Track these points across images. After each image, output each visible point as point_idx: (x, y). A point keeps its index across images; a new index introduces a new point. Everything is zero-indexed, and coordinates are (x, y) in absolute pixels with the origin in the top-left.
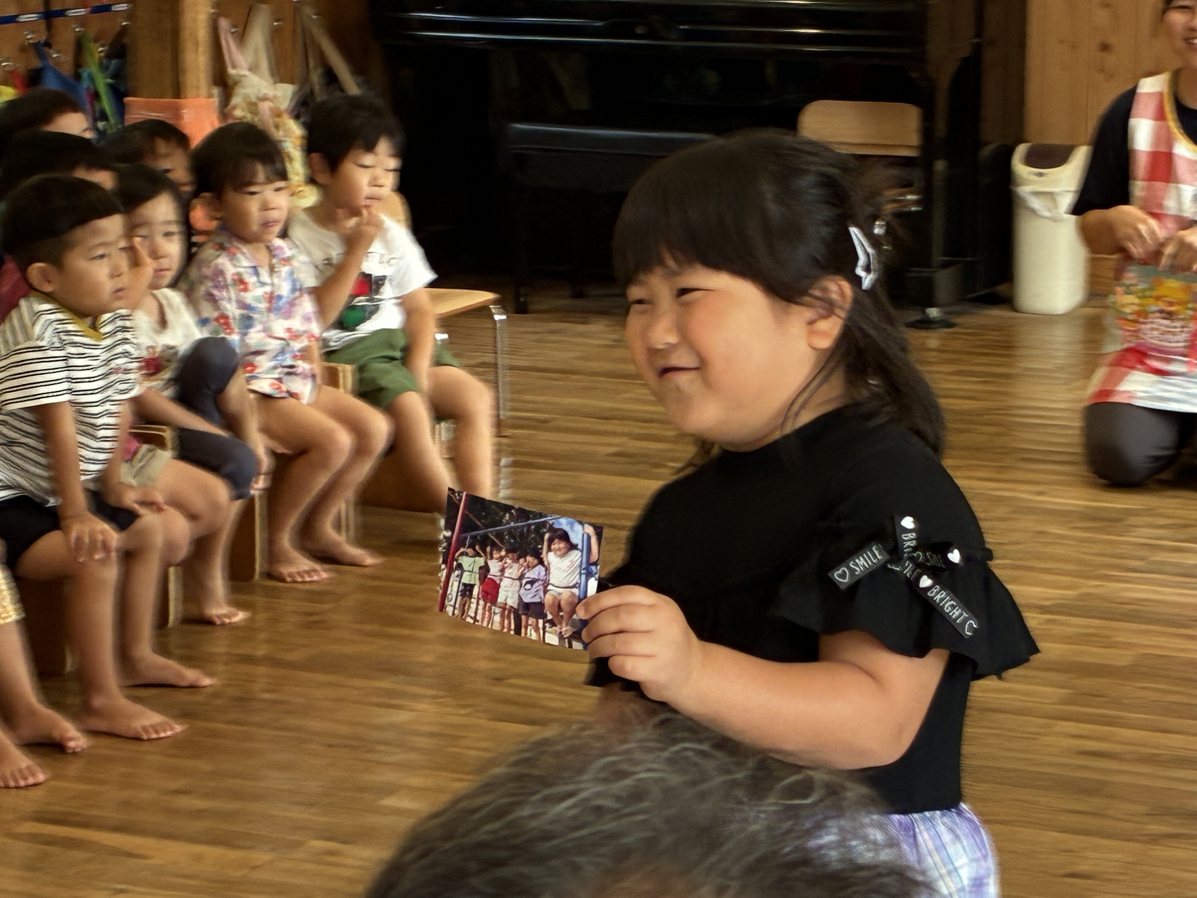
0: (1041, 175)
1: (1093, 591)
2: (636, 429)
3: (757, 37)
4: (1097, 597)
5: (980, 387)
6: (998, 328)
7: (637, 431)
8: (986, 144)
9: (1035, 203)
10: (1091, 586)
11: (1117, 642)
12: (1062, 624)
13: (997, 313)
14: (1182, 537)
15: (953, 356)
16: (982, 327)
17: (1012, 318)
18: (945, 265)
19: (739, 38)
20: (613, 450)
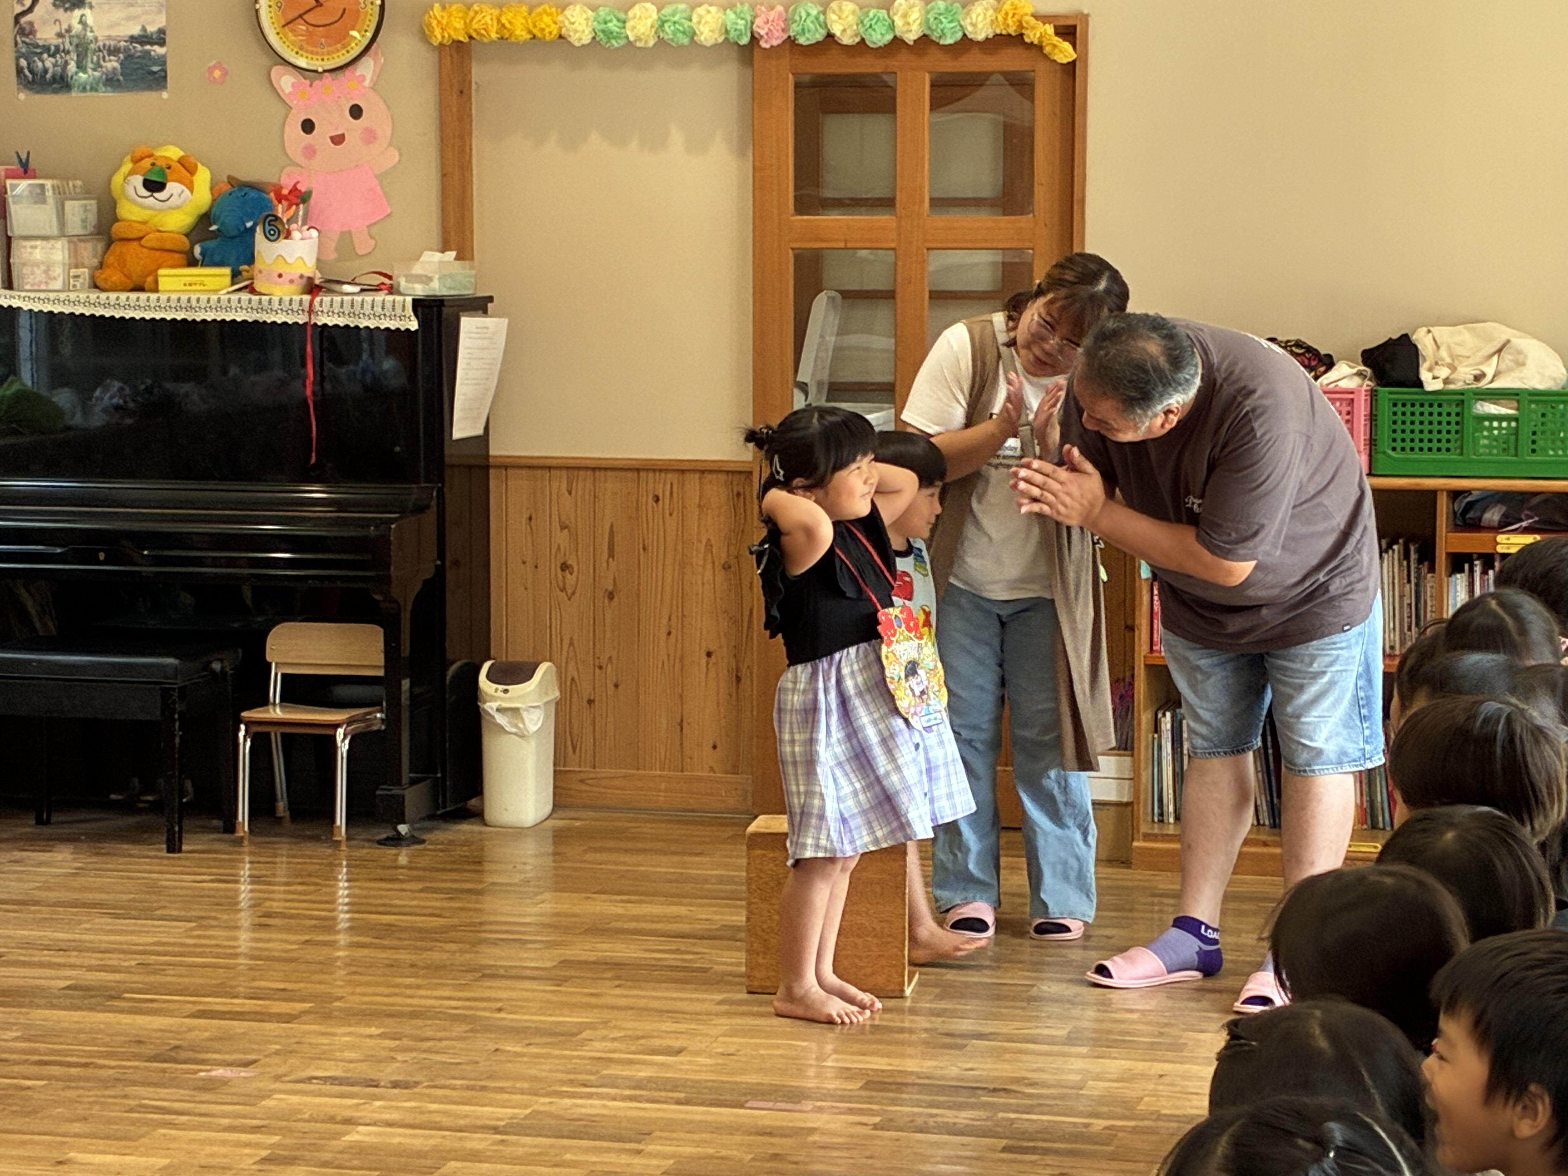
0: (506, 691)
1: (543, 1109)
2: (92, 960)
3: (231, 562)
4: (549, 1115)
5: (446, 904)
6: (466, 843)
7: (94, 962)
8: (452, 663)
9: (500, 719)
10: (542, 1103)
11: (564, 1161)
12: (515, 1144)
13: (466, 828)
14: (633, 1048)
15: (421, 873)
16: (451, 842)
17: (481, 833)
18: (413, 782)
19: (215, 562)
20: (68, 983)
